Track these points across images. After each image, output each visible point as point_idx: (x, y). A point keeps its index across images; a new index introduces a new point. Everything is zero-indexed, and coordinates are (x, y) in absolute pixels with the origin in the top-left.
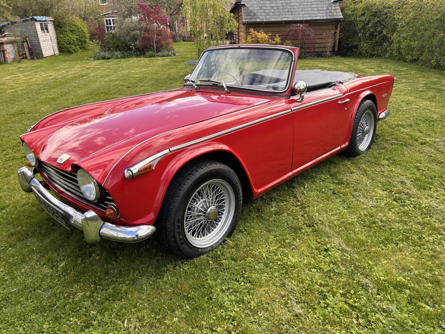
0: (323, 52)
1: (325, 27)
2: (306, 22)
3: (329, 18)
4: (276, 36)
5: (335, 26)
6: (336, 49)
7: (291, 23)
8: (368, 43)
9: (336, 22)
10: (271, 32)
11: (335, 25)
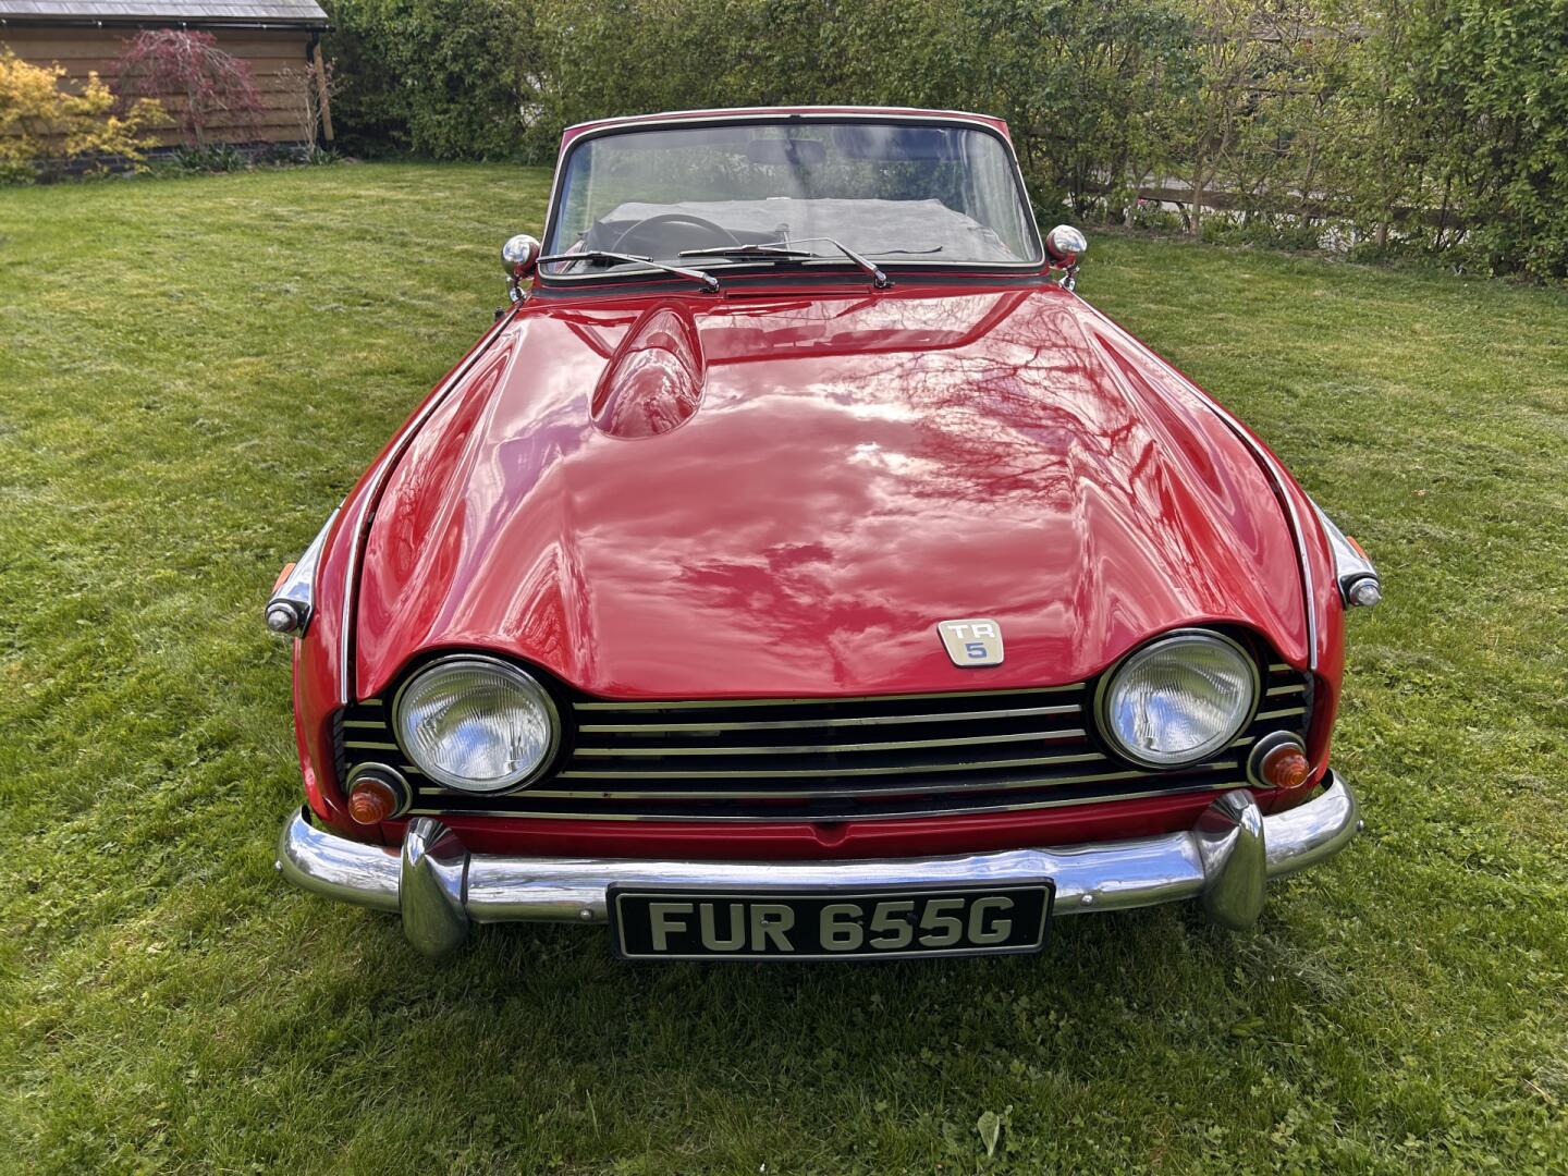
0: (294, 143)
1: (268, 49)
2: (194, 24)
3: (275, 14)
4: (87, 77)
5: (304, 46)
6: (330, 133)
7: (136, 28)
8: (445, 112)
9: (307, 30)
10: (63, 62)
11: (303, 41)
